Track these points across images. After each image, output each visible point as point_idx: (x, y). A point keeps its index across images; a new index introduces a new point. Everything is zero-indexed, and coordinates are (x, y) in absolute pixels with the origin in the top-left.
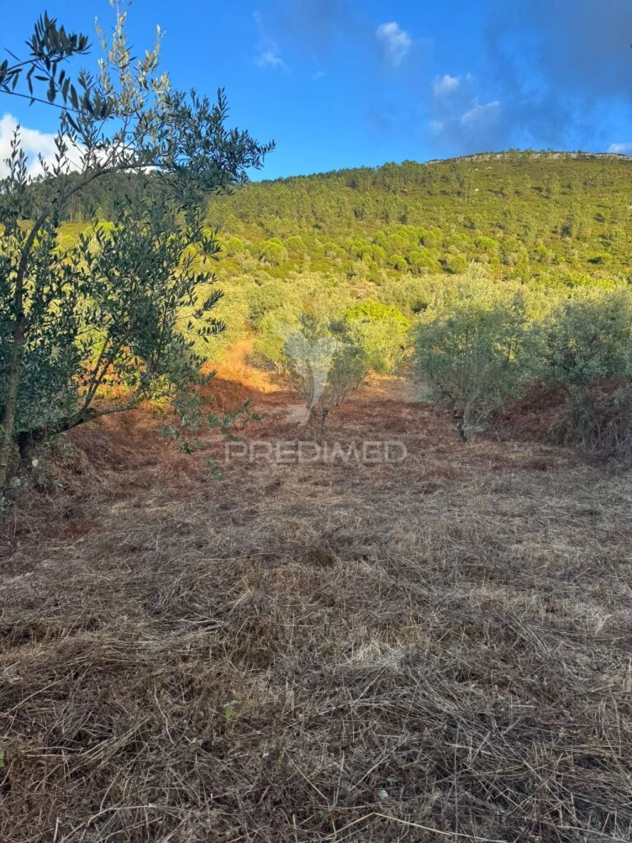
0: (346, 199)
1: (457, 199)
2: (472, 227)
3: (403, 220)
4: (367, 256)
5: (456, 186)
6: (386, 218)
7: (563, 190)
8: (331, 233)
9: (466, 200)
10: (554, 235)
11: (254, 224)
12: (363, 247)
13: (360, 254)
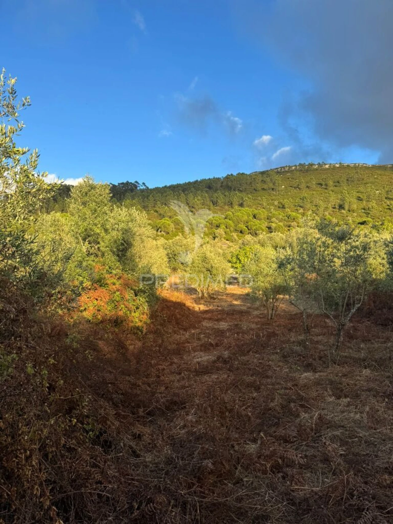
0: (207, 195)
1: (272, 192)
2: (283, 207)
3: (241, 205)
4: (223, 226)
5: (271, 185)
6: (231, 204)
7: (335, 184)
9: (278, 192)
10: (334, 210)
11: (152, 212)
12: (220, 221)
13: (218, 225)
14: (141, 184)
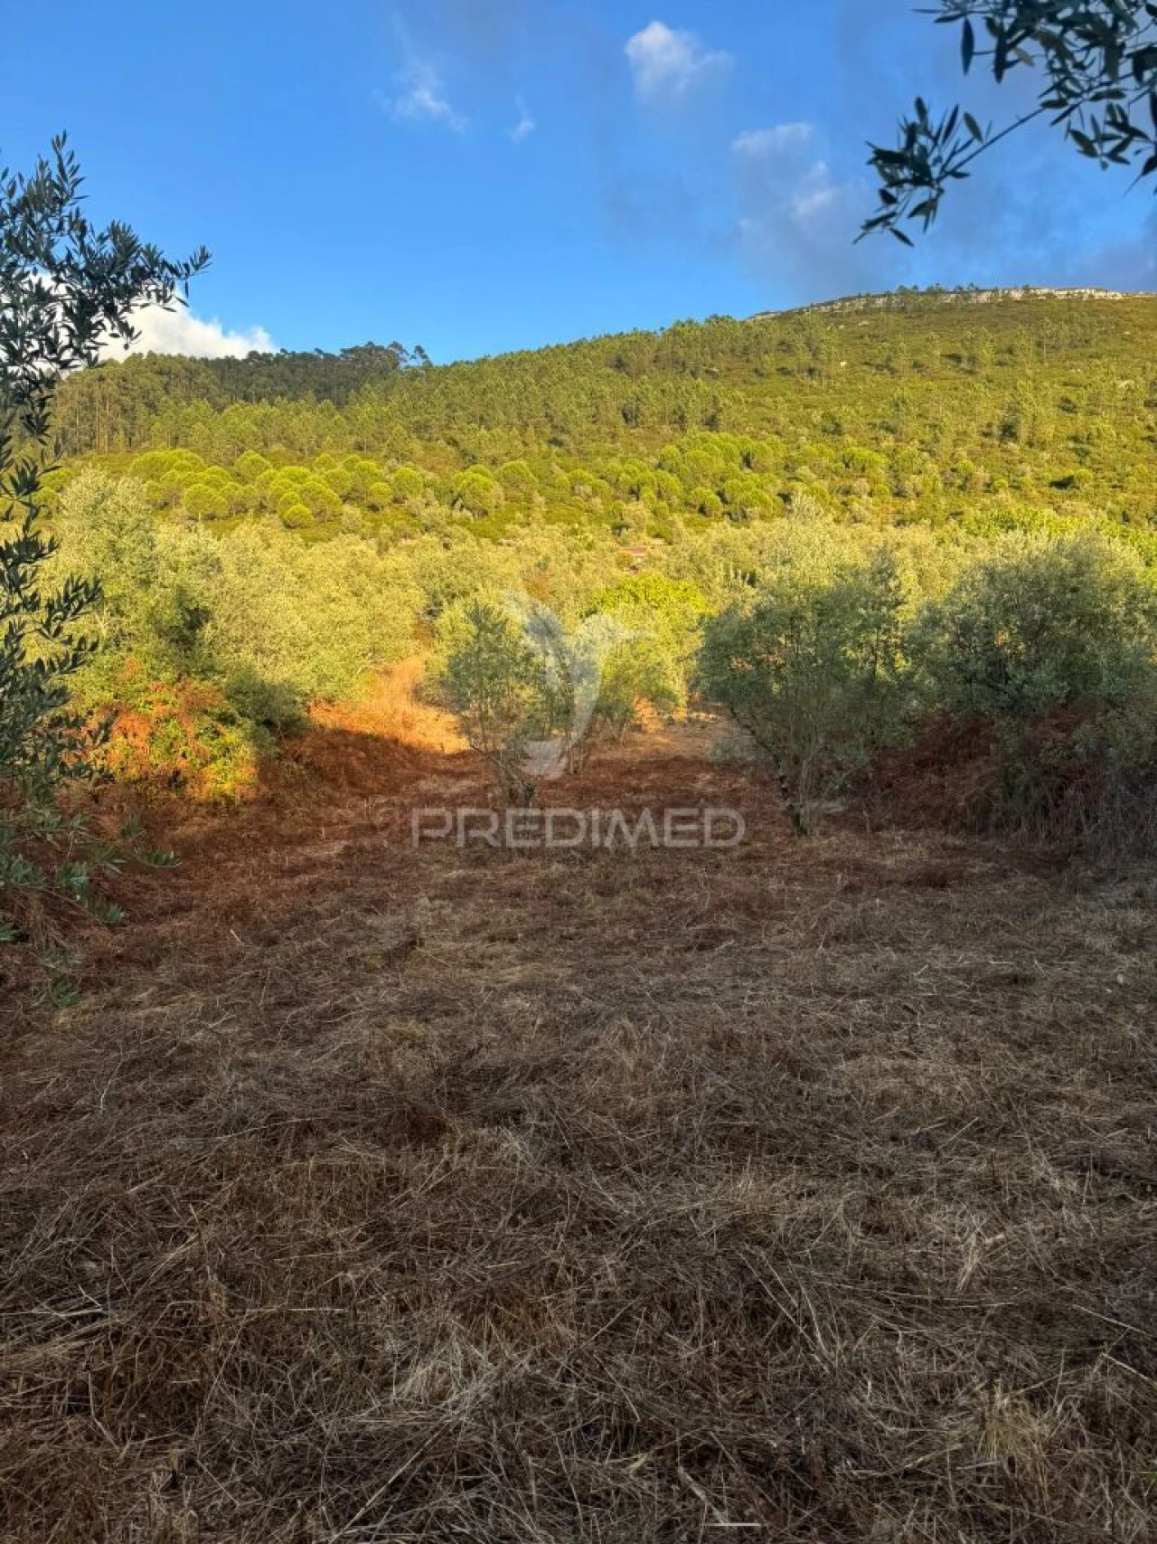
0: (607, 390)
1: (808, 381)
2: (838, 430)
3: (712, 423)
4: (648, 493)
5: (806, 358)
6: (680, 421)
7: (999, 357)
8: (580, 452)
9: (825, 382)
10: (986, 440)
11: (442, 443)
12: (640, 475)
13: (635, 488)
14: (411, 351)
